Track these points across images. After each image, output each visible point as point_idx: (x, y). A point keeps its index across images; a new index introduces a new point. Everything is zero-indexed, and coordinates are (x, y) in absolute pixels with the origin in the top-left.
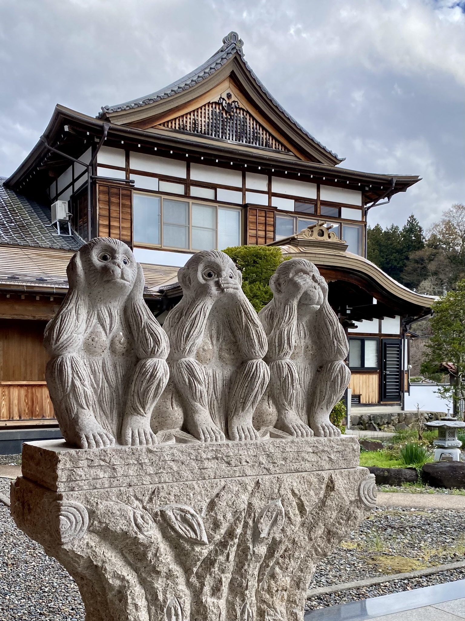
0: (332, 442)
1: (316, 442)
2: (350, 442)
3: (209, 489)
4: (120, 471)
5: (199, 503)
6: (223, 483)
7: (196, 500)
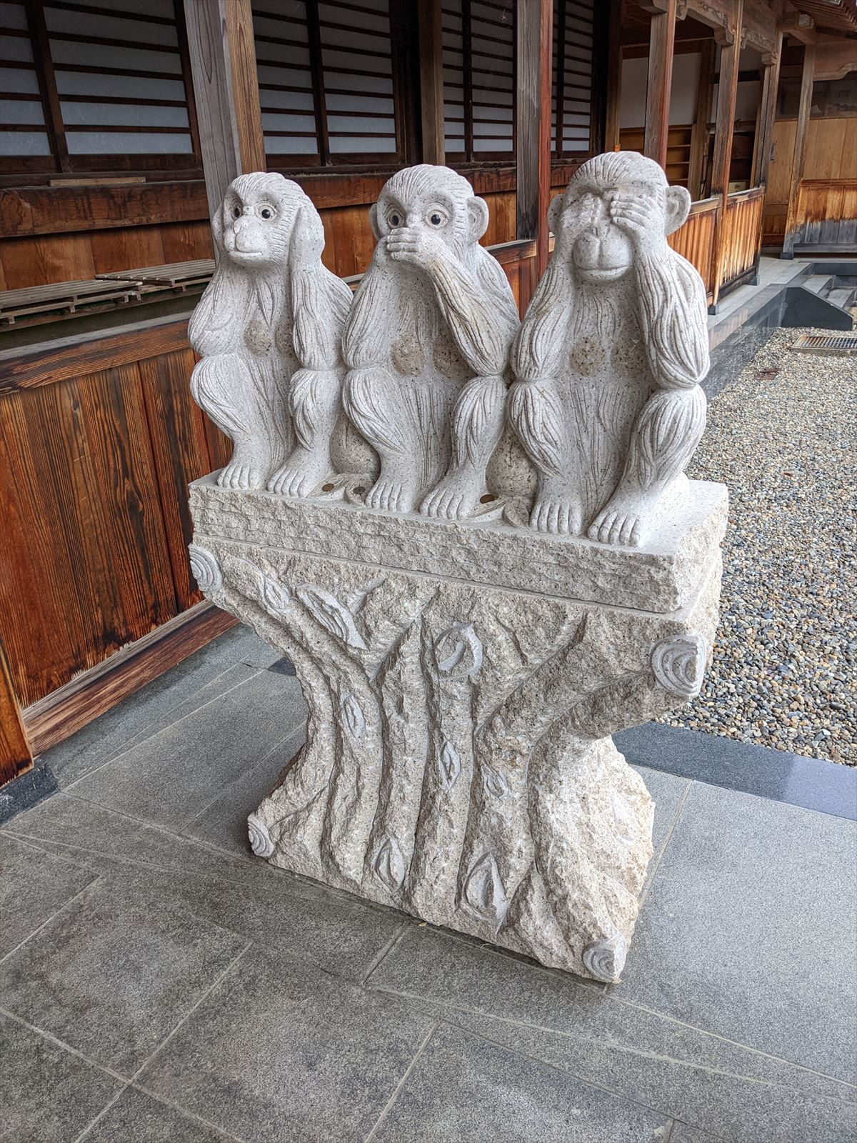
0: (599, 556)
1: (563, 548)
2: (645, 563)
3: (361, 578)
4: (255, 525)
5: (344, 594)
6: (383, 576)
7: (342, 589)
